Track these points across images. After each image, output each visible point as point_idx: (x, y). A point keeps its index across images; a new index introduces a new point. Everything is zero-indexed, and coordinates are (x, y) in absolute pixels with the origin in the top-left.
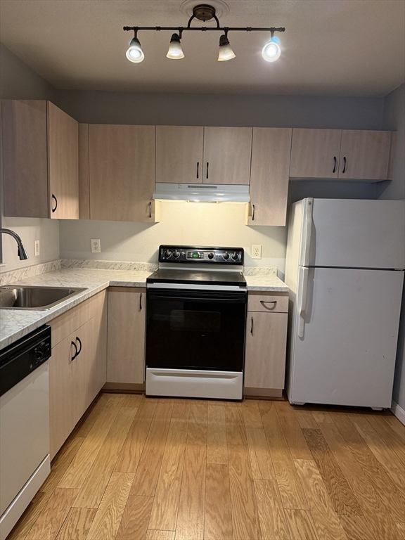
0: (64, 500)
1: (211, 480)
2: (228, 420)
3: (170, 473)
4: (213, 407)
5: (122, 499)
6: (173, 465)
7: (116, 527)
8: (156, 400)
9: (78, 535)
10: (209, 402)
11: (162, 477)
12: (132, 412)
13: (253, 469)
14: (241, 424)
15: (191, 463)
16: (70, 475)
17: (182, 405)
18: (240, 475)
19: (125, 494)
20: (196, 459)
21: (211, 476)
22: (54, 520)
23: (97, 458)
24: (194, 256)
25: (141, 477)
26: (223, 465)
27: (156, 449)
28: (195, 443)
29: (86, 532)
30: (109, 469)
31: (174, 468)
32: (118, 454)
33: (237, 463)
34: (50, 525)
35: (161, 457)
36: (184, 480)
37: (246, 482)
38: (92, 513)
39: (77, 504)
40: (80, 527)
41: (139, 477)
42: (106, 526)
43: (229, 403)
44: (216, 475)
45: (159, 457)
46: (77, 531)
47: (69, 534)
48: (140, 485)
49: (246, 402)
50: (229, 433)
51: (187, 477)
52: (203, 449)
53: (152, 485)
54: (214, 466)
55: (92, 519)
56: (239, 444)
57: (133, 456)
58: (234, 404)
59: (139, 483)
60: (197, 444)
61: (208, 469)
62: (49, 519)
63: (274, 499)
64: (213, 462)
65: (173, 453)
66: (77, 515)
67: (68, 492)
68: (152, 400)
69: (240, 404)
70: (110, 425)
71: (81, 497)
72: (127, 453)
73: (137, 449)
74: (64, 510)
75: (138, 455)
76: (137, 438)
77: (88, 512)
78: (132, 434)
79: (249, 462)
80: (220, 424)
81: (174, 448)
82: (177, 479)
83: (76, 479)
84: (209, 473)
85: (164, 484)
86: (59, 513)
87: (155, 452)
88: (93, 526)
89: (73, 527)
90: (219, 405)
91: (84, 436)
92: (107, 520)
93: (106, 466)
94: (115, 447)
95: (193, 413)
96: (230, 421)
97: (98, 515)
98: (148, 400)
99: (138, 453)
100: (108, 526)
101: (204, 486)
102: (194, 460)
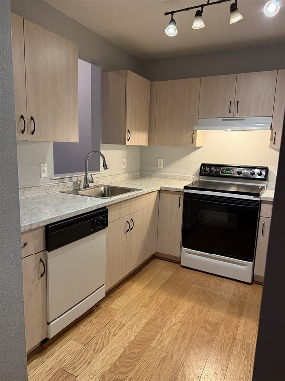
0: (110, 314)
1: (204, 329)
2: (234, 295)
3: (177, 317)
4: (226, 284)
5: (142, 323)
6: (182, 313)
7: (132, 338)
8: (187, 270)
9: (110, 335)
10: (225, 280)
11: (172, 318)
12: (168, 274)
13: (239, 332)
14: (243, 300)
15: (194, 315)
16: (118, 302)
17: (204, 277)
18: (227, 333)
19: (144, 322)
20: (199, 313)
21: (205, 327)
22: (101, 323)
23: (137, 296)
24: (227, 172)
25: (158, 315)
26: (217, 323)
27: (175, 300)
28: (203, 303)
29: (115, 335)
30: (141, 304)
31: (182, 315)
32: (150, 297)
33: (228, 324)
34: (98, 325)
35: (176, 306)
36: (185, 324)
37: (229, 339)
38: (122, 326)
39: (116, 319)
40: (113, 331)
41: (157, 314)
42: (127, 335)
43: (240, 284)
44: (209, 328)
45: (174, 305)
46: (110, 333)
47: (105, 333)
48: (156, 319)
49: (254, 286)
50: (231, 303)
51: (188, 324)
52: (207, 309)
53: (163, 322)
54: (210, 321)
55: (120, 329)
56: (235, 312)
57: (158, 301)
58: (244, 285)
59: (156, 317)
60: (204, 305)
61: (205, 322)
62: (98, 321)
63: (246, 356)
64: (211, 319)
65: (184, 306)
66: (114, 324)
67: (114, 311)
68: (185, 269)
69: (249, 286)
70: (152, 279)
71: (119, 316)
72: (155, 298)
73: (163, 297)
74: (108, 319)
75: (162, 301)
76: (165, 291)
77: (120, 325)
78: (163, 288)
79: (237, 327)
80: (227, 295)
81: (187, 303)
82: (181, 322)
83: (121, 305)
84: (204, 325)
85: (171, 323)
86: (105, 320)
87: (173, 302)
88: (120, 333)
89: (109, 330)
90: (232, 283)
91: (134, 282)
92: (128, 332)
93: (140, 302)
94: (150, 292)
95: (209, 284)
96: (235, 296)
97: (124, 328)
98: (182, 269)
99: (162, 299)
100: (128, 336)
101: (197, 333)
102: (197, 314)
